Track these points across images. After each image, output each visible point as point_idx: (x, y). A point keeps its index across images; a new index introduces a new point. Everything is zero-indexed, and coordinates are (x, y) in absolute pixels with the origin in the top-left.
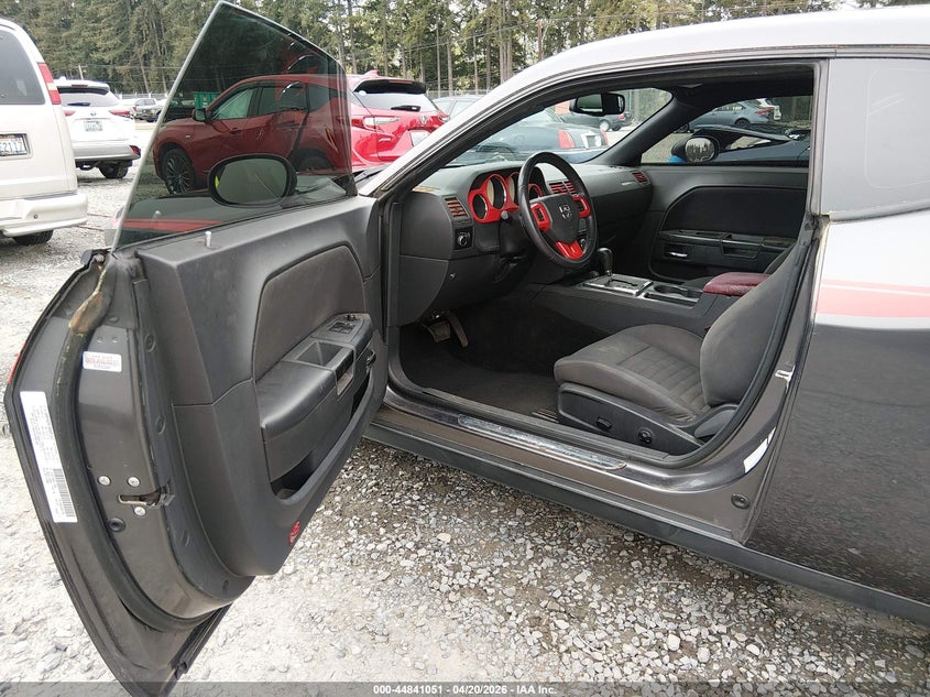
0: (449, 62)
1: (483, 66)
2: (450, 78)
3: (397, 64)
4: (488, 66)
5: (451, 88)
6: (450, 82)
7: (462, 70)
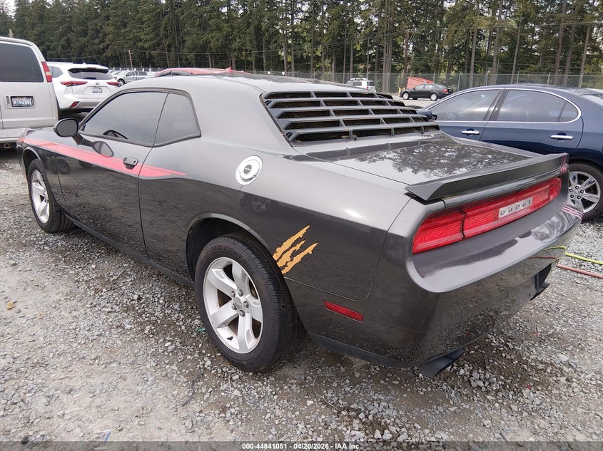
0: (352, 55)
1: (374, 57)
2: (351, 64)
3: (320, 55)
4: (377, 57)
5: (351, 71)
6: (351, 67)
7: (360, 60)
